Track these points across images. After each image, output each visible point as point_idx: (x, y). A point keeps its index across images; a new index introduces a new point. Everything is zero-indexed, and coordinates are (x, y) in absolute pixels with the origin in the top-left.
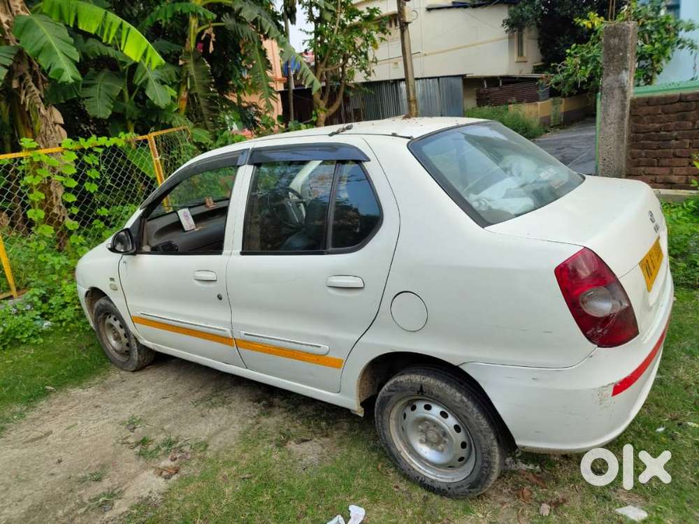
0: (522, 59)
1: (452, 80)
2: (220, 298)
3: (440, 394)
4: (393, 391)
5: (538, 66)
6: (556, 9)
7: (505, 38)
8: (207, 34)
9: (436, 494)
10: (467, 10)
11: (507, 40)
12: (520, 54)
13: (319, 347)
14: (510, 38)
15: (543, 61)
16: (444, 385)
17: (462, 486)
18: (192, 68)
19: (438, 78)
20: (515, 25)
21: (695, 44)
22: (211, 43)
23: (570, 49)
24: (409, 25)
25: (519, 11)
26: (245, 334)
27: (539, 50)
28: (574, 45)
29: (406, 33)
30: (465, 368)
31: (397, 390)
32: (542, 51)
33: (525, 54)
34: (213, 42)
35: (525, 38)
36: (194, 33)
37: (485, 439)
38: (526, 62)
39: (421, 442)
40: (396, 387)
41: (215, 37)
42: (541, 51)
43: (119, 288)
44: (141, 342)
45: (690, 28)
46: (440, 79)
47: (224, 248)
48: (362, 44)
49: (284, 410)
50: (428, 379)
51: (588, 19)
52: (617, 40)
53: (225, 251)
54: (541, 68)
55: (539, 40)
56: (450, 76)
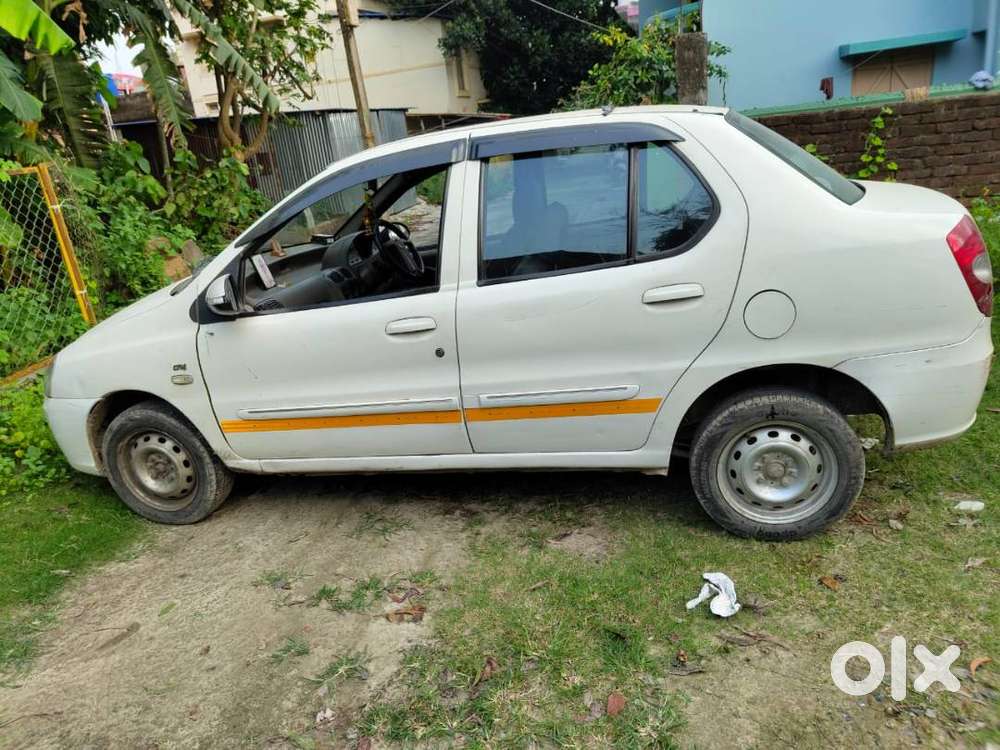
0: (465, 94)
1: (394, 114)
2: (440, 353)
3: (800, 410)
4: (730, 424)
5: (483, 104)
6: (502, 30)
7: (441, 64)
8: (72, 12)
9: (781, 541)
10: (384, 22)
11: (444, 67)
12: (462, 87)
13: (625, 388)
14: (448, 64)
15: (488, 97)
16: (801, 399)
17: (818, 518)
18: (52, 66)
19: (377, 111)
20: (453, 47)
21: (723, 70)
22: (81, 28)
23: (593, 70)
24: (355, 30)
25: (458, 28)
26: (489, 398)
27: (482, 84)
28: (596, 66)
29: (352, 40)
30: (842, 369)
31: (736, 422)
32: (487, 85)
33: (467, 87)
34: (84, 25)
35: (465, 66)
36: (49, 6)
37: (854, 450)
38: (468, 97)
39: (758, 482)
40: (734, 417)
41: (88, 18)
42: (484, 84)
43: (198, 378)
44: (230, 463)
45: (722, 51)
46: (380, 112)
47: (441, 282)
48: (296, 50)
49: (497, 514)
50: (779, 397)
51: (609, 34)
52: (691, 53)
53: (443, 286)
54: (488, 106)
55: (481, 69)
56: (391, 110)
